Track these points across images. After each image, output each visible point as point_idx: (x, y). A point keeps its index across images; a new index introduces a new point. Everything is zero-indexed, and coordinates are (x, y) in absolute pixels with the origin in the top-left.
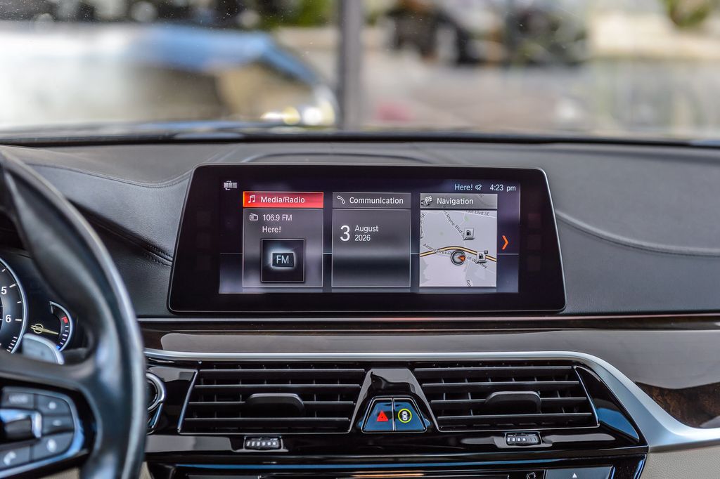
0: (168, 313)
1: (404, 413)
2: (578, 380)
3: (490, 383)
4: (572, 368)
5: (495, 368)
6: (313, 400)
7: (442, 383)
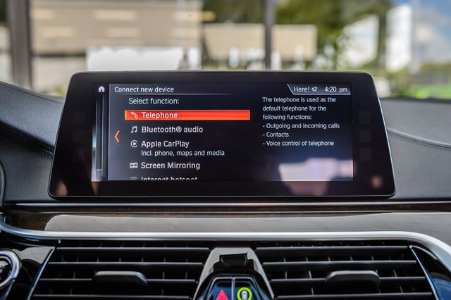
0: (50, 199)
1: (244, 292)
2: (416, 259)
3: (330, 262)
4: (408, 247)
5: (333, 247)
6: (162, 278)
7: (283, 261)
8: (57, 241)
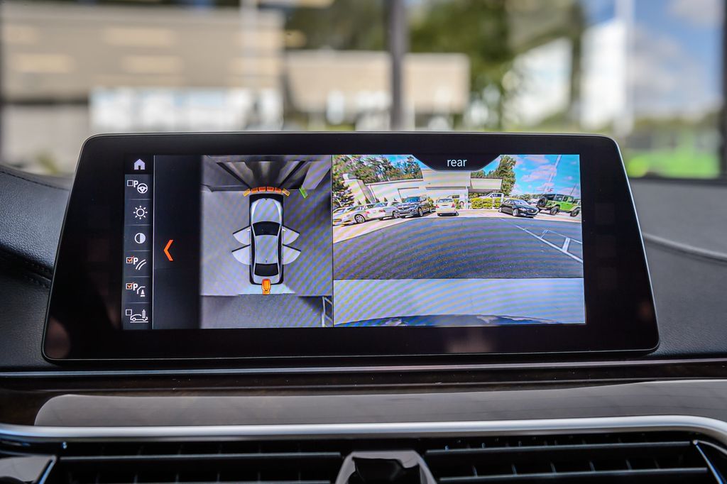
0: (43, 363)
2: (706, 465)
3: (555, 474)
4: (692, 443)
7: (472, 474)
8: (61, 444)
